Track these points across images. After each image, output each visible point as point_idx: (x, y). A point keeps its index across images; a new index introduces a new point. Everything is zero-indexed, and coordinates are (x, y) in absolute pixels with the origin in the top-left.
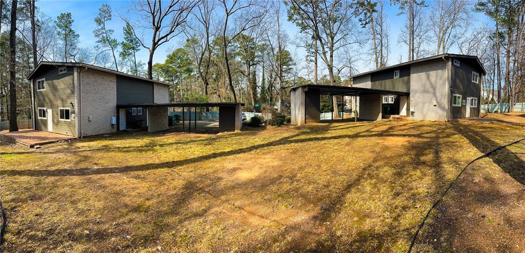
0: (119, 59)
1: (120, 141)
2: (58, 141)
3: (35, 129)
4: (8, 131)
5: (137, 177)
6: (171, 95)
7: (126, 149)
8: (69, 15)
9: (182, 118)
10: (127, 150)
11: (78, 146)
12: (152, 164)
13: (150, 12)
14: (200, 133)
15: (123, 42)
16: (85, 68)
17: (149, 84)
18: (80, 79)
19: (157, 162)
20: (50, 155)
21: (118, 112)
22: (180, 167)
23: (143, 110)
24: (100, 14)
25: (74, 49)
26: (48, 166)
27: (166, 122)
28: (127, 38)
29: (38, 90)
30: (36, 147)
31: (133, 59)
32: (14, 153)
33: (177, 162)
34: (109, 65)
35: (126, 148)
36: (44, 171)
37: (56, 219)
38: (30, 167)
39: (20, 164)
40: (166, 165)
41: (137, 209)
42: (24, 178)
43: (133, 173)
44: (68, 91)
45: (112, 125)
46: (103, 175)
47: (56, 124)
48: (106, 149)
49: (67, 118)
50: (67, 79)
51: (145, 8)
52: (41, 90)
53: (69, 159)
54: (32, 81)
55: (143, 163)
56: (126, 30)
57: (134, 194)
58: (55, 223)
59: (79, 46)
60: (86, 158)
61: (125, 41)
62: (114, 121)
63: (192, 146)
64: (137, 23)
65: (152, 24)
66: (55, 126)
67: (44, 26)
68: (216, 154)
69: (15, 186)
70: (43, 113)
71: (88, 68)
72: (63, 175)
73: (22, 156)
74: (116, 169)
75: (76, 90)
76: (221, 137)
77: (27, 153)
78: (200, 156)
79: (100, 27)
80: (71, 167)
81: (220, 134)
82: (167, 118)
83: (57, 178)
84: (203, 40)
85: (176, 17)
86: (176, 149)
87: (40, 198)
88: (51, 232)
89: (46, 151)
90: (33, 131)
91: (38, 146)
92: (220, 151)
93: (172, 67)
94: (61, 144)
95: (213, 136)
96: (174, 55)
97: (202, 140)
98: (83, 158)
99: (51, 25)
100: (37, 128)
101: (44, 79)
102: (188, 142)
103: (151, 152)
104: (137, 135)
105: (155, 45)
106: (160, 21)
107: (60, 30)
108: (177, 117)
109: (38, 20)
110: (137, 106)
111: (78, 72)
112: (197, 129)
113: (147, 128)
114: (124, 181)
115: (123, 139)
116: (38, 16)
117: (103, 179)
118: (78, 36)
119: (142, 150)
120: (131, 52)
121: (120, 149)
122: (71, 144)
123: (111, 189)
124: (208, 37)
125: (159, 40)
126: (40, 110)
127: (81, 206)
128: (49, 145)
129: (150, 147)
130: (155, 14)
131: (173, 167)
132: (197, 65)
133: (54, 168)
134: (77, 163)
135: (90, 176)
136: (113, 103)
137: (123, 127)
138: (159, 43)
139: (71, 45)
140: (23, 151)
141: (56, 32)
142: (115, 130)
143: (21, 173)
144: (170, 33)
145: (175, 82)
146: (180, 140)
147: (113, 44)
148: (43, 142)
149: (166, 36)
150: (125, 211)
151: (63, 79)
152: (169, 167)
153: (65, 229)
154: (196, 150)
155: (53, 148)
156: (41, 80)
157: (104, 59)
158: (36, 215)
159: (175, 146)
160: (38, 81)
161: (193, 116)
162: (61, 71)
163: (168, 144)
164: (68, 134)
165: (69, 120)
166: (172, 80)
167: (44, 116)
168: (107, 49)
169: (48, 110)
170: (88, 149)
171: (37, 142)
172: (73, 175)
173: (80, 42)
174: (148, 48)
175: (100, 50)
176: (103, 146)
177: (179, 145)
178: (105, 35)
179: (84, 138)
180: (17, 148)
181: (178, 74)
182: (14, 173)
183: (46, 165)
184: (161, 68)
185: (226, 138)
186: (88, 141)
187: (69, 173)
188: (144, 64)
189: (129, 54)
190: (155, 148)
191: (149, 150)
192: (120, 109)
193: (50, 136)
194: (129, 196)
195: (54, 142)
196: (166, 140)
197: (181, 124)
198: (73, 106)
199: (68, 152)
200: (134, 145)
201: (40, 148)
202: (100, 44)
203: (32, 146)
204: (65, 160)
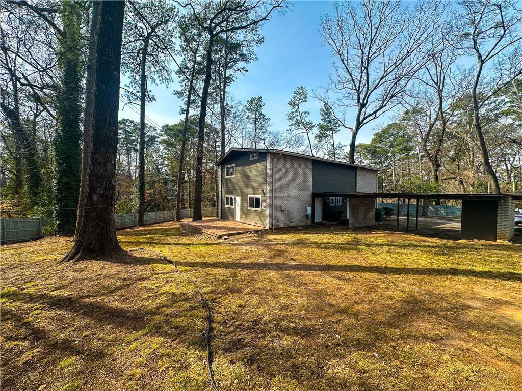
0: (314, 141)
1: (316, 235)
2: (247, 232)
3: (221, 218)
4: (191, 220)
5: (341, 278)
6: (380, 183)
7: (324, 246)
8: (259, 99)
9: (395, 212)
10: (326, 247)
11: (270, 238)
12: (357, 266)
13: (354, 88)
14: (425, 237)
15: (320, 123)
16: (279, 154)
17: (351, 169)
18: (273, 166)
19: (364, 264)
20: (240, 247)
21: (313, 202)
22: (397, 276)
23: (342, 200)
24: (294, 97)
25: (264, 132)
26: (240, 259)
27: (372, 215)
28: (324, 119)
29: (226, 177)
30: (223, 238)
31: (332, 141)
32: (201, 244)
33: (391, 268)
34: (302, 149)
35: (325, 244)
36: (238, 263)
37: (260, 311)
38: (222, 259)
39: (210, 256)
40: (375, 269)
41: (344, 311)
42: (218, 271)
43: (336, 273)
44: (261, 179)
45: (307, 216)
46: (302, 272)
47: (245, 213)
48: (302, 243)
49: (258, 206)
50: (259, 166)
51: (347, 86)
52: (230, 176)
53: (262, 252)
54: (220, 167)
55: (346, 263)
56: (323, 111)
57: (339, 295)
58: (259, 315)
59: (270, 129)
60: (280, 253)
61: (322, 123)
62: (309, 211)
63: (413, 252)
64: (337, 102)
65: (356, 101)
66: (243, 215)
67: (233, 111)
68: (456, 270)
69: (211, 278)
70: (231, 201)
71: (282, 154)
72: (258, 268)
73: (211, 248)
74: (316, 266)
75: (269, 176)
76: (466, 248)
77: (215, 244)
78: (428, 267)
79: (294, 110)
80: (266, 261)
81: (462, 241)
82: (374, 211)
83: (252, 271)
84: (433, 108)
85: (390, 88)
86: (388, 252)
87: (239, 291)
88: (256, 322)
89: (236, 242)
90: (219, 220)
91: (227, 237)
92: (464, 267)
93: (381, 147)
94: (250, 235)
95: (450, 243)
96: (384, 131)
97: (429, 246)
98: (277, 253)
99: (241, 108)
100: (224, 217)
101: (234, 165)
102: (406, 246)
103: (355, 252)
104: (335, 230)
105: (359, 124)
106: (367, 96)
107: (250, 114)
108: (388, 211)
109: (227, 105)
110: (336, 196)
111: (271, 158)
112: (418, 229)
113: (348, 222)
114: (326, 281)
115: (320, 233)
116: (228, 101)
117: (303, 276)
118: (269, 119)
119: (343, 248)
120: (328, 133)
121: (318, 245)
122: (261, 236)
123: (313, 286)
124: (441, 102)
125: (365, 118)
126: (228, 198)
127: (283, 300)
128: (238, 236)
129: (354, 246)
130: (361, 89)
131: (385, 273)
132: (420, 141)
133: (246, 261)
134: (272, 257)
135: (289, 272)
136: (309, 191)
137: (318, 219)
138: (365, 122)
139: (262, 129)
140: (210, 242)
141: (245, 116)
142: (309, 222)
143: (214, 265)
144: (381, 108)
145: (384, 165)
146: (394, 242)
147: (308, 126)
148: (232, 232)
149: (375, 113)
150: (331, 310)
151: (255, 165)
152: (380, 273)
153: (271, 321)
154: (420, 259)
155: (243, 240)
156: (230, 166)
157: (297, 142)
158: (239, 307)
159: (386, 249)
160: (227, 167)
161: (413, 211)
162: (253, 157)
163: (376, 245)
164: (258, 225)
165: (260, 209)
166: (381, 163)
167: (232, 204)
168: (302, 132)
169: (237, 198)
170: (282, 243)
171: (225, 233)
172: (270, 269)
173: (271, 125)
174: (350, 128)
175: (293, 133)
176: (298, 240)
177: (393, 247)
178: (299, 118)
179: (276, 229)
180: (202, 239)
181: (390, 154)
182: (206, 265)
183: (239, 257)
184: (366, 148)
185: (476, 249)
186: (281, 234)
187: (265, 267)
188: (345, 146)
189: (326, 136)
190: (360, 247)
191: (352, 249)
192: (316, 198)
193: (238, 227)
194: (334, 296)
195: (242, 233)
196: (373, 239)
197: (394, 220)
198: (264, 194)
199: (259, 245)
200: (333, 241)
201: (228, 239)
202: (293, 127)
203: (220, 237)
204: (258, 254)
